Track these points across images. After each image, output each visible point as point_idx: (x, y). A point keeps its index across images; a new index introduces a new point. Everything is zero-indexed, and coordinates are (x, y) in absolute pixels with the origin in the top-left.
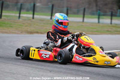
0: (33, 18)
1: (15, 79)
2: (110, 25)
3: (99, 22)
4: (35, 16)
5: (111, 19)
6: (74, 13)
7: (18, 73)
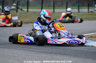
0: (28, 11)
1: (17, 60)
2: (88, 13)
3: (79, 12)
4: (29, 10)
5: (88, 9)
6: (59, 6)
7: (18, 56)
